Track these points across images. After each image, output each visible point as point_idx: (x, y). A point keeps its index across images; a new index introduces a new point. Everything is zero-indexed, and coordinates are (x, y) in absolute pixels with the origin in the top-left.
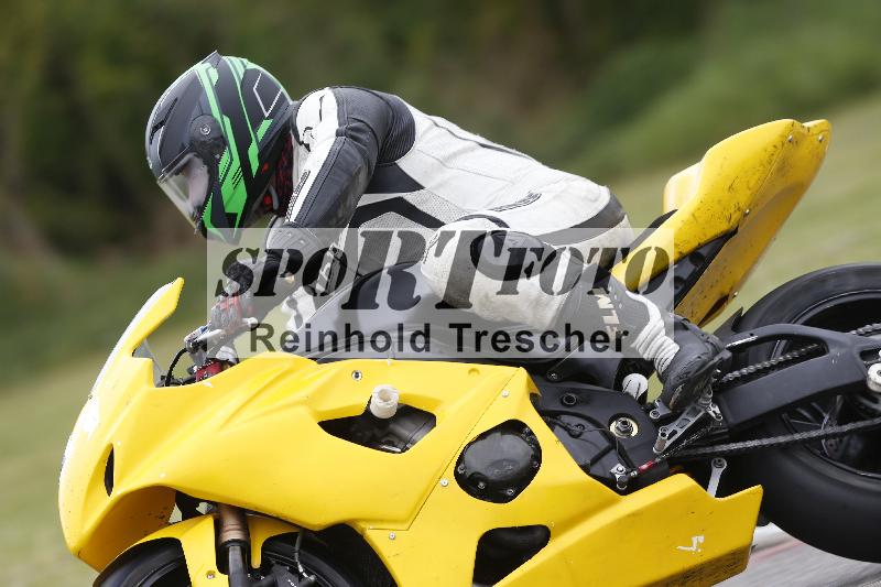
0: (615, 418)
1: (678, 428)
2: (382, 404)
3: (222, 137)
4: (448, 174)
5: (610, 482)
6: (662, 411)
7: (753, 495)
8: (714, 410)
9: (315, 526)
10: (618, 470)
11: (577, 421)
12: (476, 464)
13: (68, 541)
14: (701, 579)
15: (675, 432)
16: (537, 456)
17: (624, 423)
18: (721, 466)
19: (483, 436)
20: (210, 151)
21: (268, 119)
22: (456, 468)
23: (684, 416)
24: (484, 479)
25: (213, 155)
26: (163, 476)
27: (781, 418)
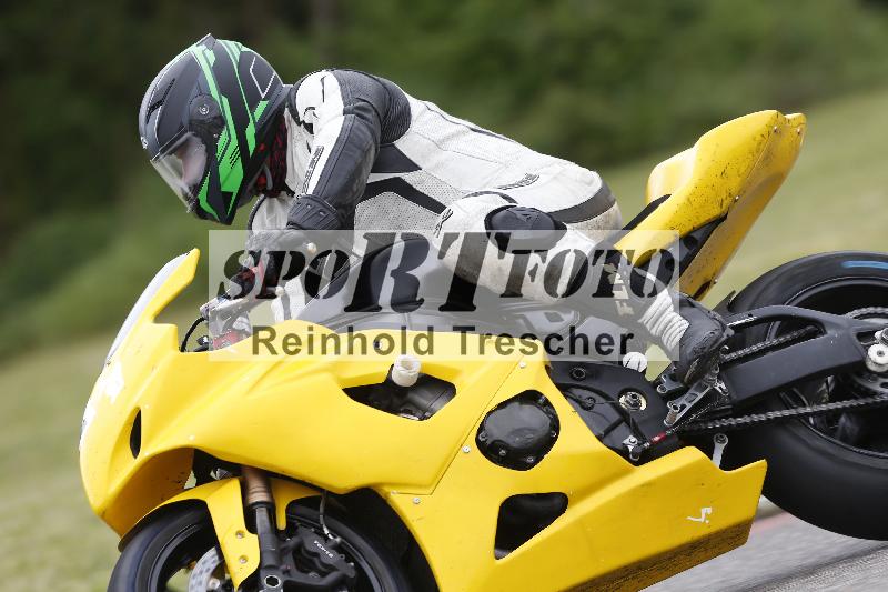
0: (624, 392)
1: (686, 402)
2: (404, 373)
3: (220, 116)
4: (443, 156)
5: (624, 452)
6: (669, 386)
7: (758, 468)
8: (720, 386)
9: (339, 489)
10: (631, 441)
11: (586, 394)
12: (497, 432)
13: (92, 502)
14: (706, 550)
15: (683, 407)
16: (555, 425)
17: (634, 396)
18: (723, 442)
19: (502, 405)
20: (208, 130)
21: (264, 100)
22: (478, 435)
23: (691, 391)
24: (506, 447)
25: (211, 134)
26: (192, 438)
27: (778, 395)
